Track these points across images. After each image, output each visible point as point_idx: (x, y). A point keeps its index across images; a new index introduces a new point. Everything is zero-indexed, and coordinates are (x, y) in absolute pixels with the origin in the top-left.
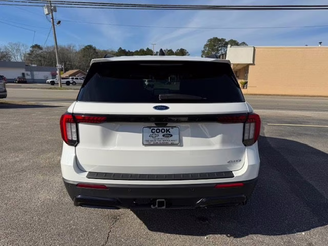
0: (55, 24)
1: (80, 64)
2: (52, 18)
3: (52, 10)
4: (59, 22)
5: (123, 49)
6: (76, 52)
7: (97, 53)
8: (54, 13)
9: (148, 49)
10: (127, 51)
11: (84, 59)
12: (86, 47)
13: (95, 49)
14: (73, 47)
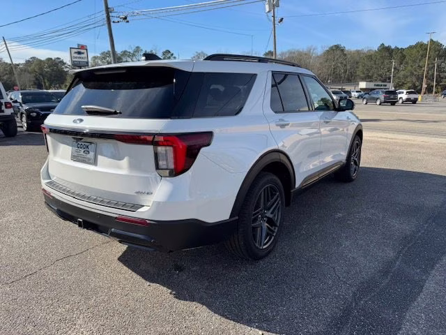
0: (277, 22)
1: (320, 71)
2: (274, 16)
3: (274, 6)
4: (282, 20)
5: (386, 45)
6: (318, 57)
7: (345, 55)
8: (276, 9)
9: (432, 40)
10: (393, 47)
11: (326, 64)
12: (331, 49)
13: (343, 50)
14: (314, 50)
